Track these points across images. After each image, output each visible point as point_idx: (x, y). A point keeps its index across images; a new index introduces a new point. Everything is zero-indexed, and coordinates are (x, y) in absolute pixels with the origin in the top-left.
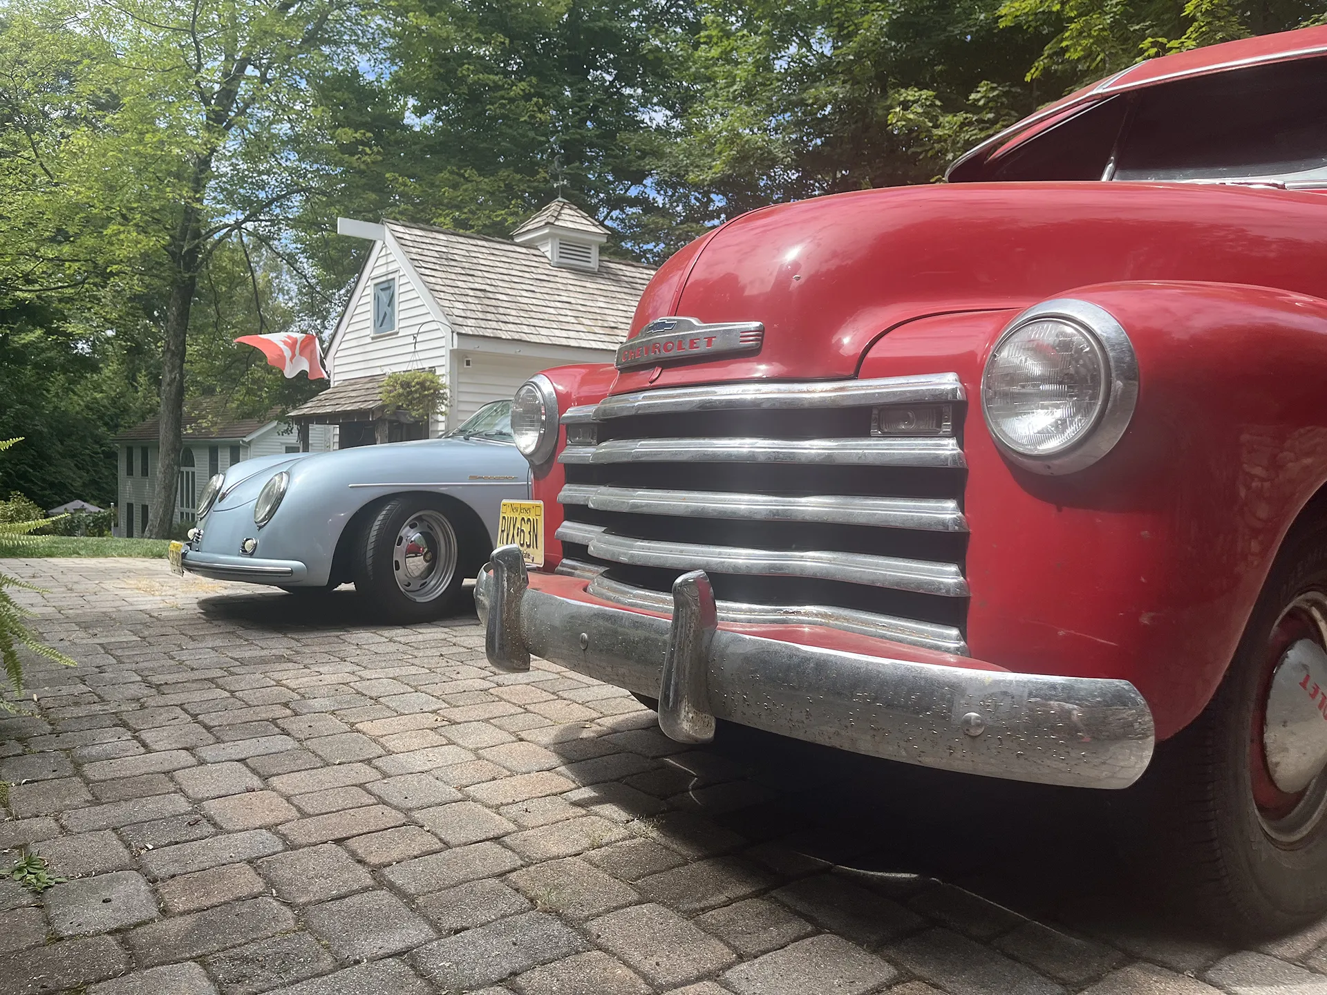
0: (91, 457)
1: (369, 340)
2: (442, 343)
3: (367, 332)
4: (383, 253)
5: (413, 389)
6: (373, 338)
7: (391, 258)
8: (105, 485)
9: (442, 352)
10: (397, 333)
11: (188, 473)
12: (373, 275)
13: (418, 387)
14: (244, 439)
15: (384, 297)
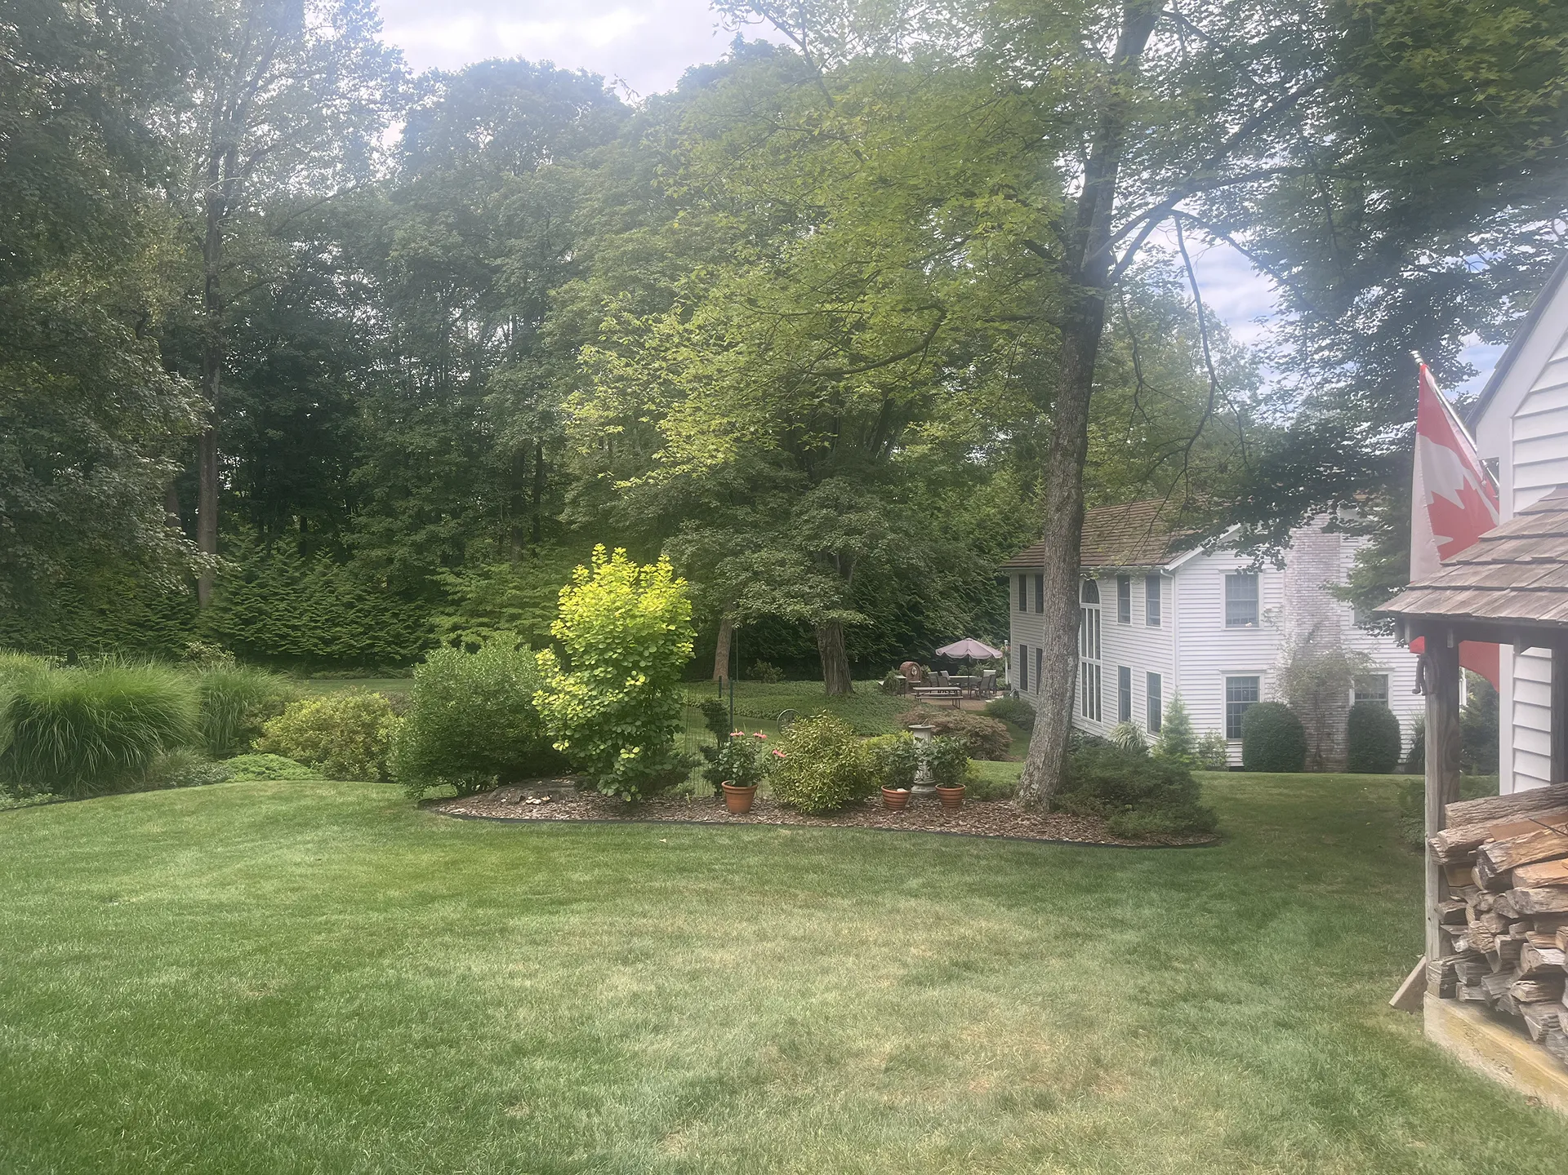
0: (984, 584)
8: (999, 618)
11: (1091, 611)
14: (1167, 567)
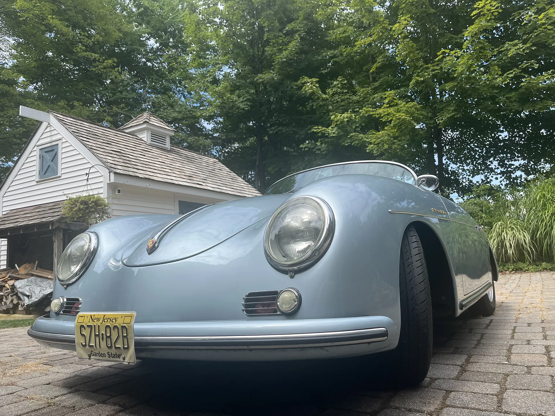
1: (35, 183)
2: (101, 179)
3: (34, 178)
4: (48, 130)
5: (90, 205)
6: (37, 182)
7: (55, 132)
9: (101, 185)
10: (60, 177)
12: (38, 144)
13: (93, 204)
15: (48, 157)
